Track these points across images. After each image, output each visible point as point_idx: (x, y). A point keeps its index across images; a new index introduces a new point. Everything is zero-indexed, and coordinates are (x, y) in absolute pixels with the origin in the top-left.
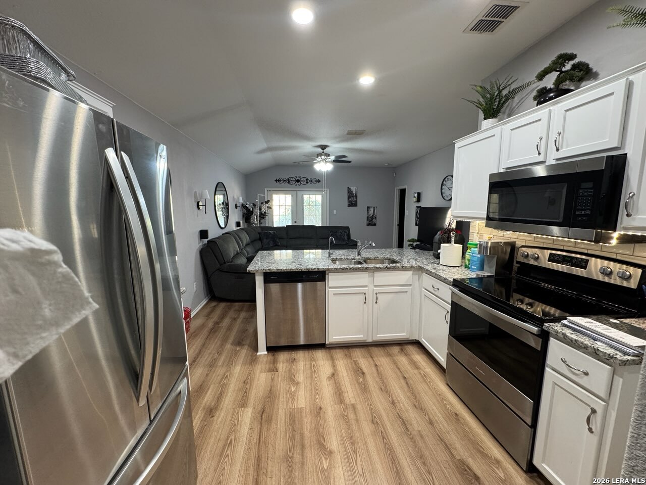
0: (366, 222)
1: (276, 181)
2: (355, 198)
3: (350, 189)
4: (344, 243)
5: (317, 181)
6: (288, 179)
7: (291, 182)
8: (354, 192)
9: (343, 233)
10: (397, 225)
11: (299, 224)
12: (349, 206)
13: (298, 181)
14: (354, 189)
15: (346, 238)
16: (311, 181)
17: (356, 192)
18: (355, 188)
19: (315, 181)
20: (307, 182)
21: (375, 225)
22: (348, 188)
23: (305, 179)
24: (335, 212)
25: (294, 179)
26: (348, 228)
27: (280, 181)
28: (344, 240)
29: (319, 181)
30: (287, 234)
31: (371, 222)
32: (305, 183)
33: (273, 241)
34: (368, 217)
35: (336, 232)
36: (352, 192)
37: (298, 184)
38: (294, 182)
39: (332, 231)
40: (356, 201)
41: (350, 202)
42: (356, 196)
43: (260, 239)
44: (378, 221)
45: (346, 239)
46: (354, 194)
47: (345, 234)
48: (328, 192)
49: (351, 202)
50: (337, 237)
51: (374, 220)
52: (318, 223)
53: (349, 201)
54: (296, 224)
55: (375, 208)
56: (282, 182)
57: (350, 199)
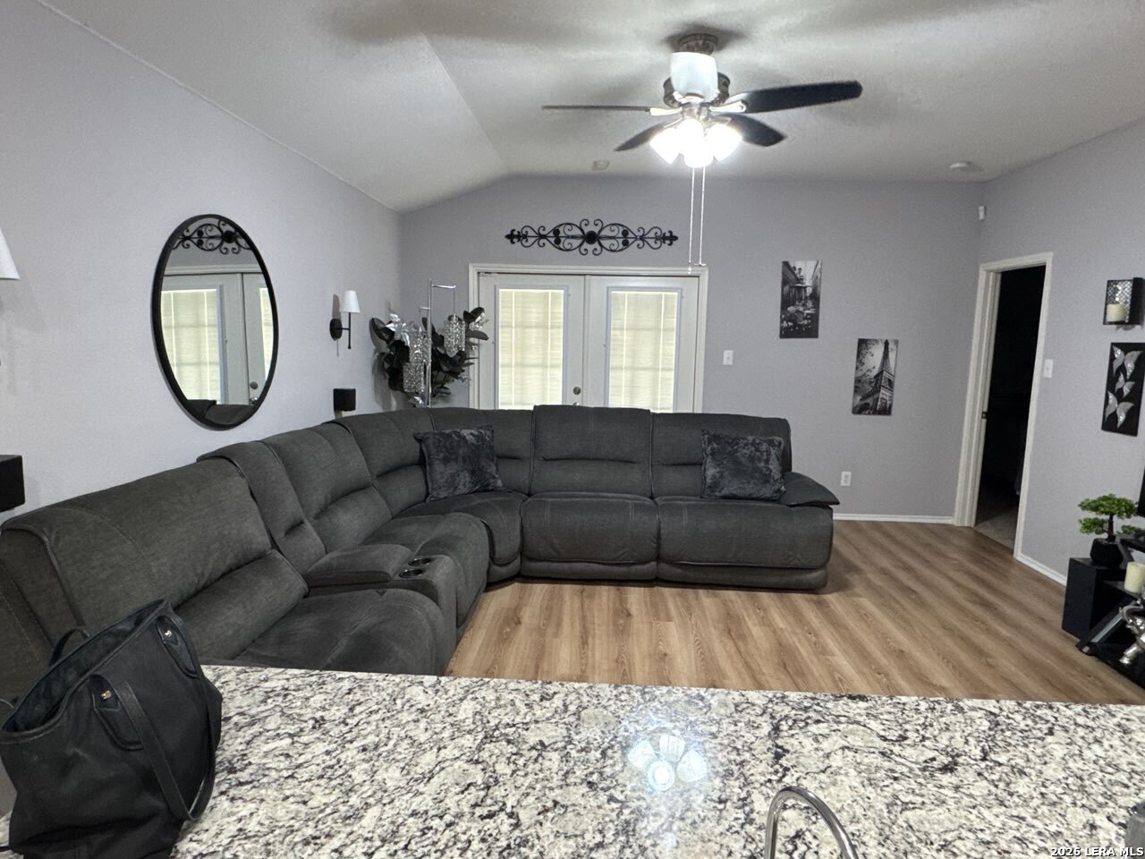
0: (848, 399)
1: (511, 237)
2: (810, 304)
3: (792, 270)
4: (767, 491)
5: (663, 238)
6: (556, 232)
7: (565, 243)
8: (808, 282)
9: (764, 447)
10: (978, 415)
11: (591, 401)
12: (786, 333)
13: (591, 238)
14: (807, 270)
15: (774, 466)
16: (642, 238)
17: (816, 279)
18: (812, 264)
19: (657, 238)
20: (626, 244)
21: (886, 411)
22: (786, 264)
23: (618, 232)
24: (728, 357)
25: (578, 232)
26: (781, 427)
27: (525, 237)
28: (766, 479)
29: (673, 238)
30: (535, 440)
31: (870, 401)
32: (618, 244)
33: (473, 473)
34: (858, 380)
35: (735, 441)
36: (800, 280)
37: (590, 247)
38: (576, 243)
39: (715, 438)
40: (814, 318)
41: (791, 318)
42: (815, 297)
43: (422, 462)
44: (901, 397)
45: (776, 475)
46: (809, 291)
47: (773, 452)
48: (705, 277)
49: (794, 321)
50: (737, 462)
51: (884, 394)
52: (661, 400)
53: (786, 316)
54: (577, 401)
55: (891, 346)
56: (531, 240)
57: (791, 309)
